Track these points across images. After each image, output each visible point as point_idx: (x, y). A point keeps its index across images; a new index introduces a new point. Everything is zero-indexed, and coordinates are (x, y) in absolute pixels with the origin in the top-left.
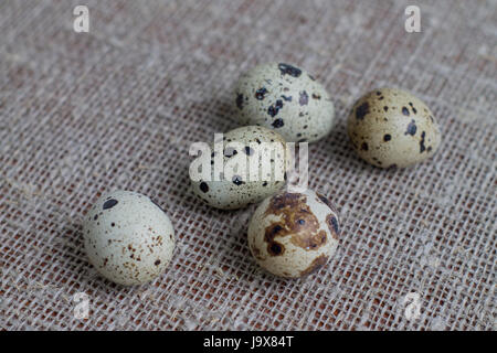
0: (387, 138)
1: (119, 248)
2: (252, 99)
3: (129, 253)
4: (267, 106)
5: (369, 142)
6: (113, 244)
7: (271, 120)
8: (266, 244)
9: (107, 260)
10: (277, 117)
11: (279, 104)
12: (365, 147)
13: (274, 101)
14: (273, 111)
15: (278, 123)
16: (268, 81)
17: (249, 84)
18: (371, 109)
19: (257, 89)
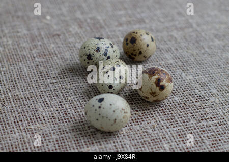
0: (148, 45)
1: (119, 112)
2: (95, 53)
3: (123, 112)
4: (102, 53)
5: (142, 50)
6: (116, 111)
7: (106, 58)
8: (158, 88)
9: (115, 120)
10: (107, 56)
11: (106, 50)
12: (140, 53)
13: (104, 50)
14: (105, 54)
15: (109, 58)
16: (97, 44)
17: (90, 49)
18: (137, 38)
19: (95, 49)
